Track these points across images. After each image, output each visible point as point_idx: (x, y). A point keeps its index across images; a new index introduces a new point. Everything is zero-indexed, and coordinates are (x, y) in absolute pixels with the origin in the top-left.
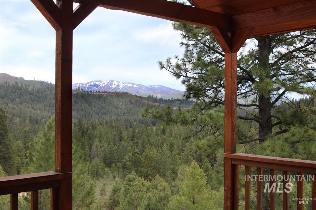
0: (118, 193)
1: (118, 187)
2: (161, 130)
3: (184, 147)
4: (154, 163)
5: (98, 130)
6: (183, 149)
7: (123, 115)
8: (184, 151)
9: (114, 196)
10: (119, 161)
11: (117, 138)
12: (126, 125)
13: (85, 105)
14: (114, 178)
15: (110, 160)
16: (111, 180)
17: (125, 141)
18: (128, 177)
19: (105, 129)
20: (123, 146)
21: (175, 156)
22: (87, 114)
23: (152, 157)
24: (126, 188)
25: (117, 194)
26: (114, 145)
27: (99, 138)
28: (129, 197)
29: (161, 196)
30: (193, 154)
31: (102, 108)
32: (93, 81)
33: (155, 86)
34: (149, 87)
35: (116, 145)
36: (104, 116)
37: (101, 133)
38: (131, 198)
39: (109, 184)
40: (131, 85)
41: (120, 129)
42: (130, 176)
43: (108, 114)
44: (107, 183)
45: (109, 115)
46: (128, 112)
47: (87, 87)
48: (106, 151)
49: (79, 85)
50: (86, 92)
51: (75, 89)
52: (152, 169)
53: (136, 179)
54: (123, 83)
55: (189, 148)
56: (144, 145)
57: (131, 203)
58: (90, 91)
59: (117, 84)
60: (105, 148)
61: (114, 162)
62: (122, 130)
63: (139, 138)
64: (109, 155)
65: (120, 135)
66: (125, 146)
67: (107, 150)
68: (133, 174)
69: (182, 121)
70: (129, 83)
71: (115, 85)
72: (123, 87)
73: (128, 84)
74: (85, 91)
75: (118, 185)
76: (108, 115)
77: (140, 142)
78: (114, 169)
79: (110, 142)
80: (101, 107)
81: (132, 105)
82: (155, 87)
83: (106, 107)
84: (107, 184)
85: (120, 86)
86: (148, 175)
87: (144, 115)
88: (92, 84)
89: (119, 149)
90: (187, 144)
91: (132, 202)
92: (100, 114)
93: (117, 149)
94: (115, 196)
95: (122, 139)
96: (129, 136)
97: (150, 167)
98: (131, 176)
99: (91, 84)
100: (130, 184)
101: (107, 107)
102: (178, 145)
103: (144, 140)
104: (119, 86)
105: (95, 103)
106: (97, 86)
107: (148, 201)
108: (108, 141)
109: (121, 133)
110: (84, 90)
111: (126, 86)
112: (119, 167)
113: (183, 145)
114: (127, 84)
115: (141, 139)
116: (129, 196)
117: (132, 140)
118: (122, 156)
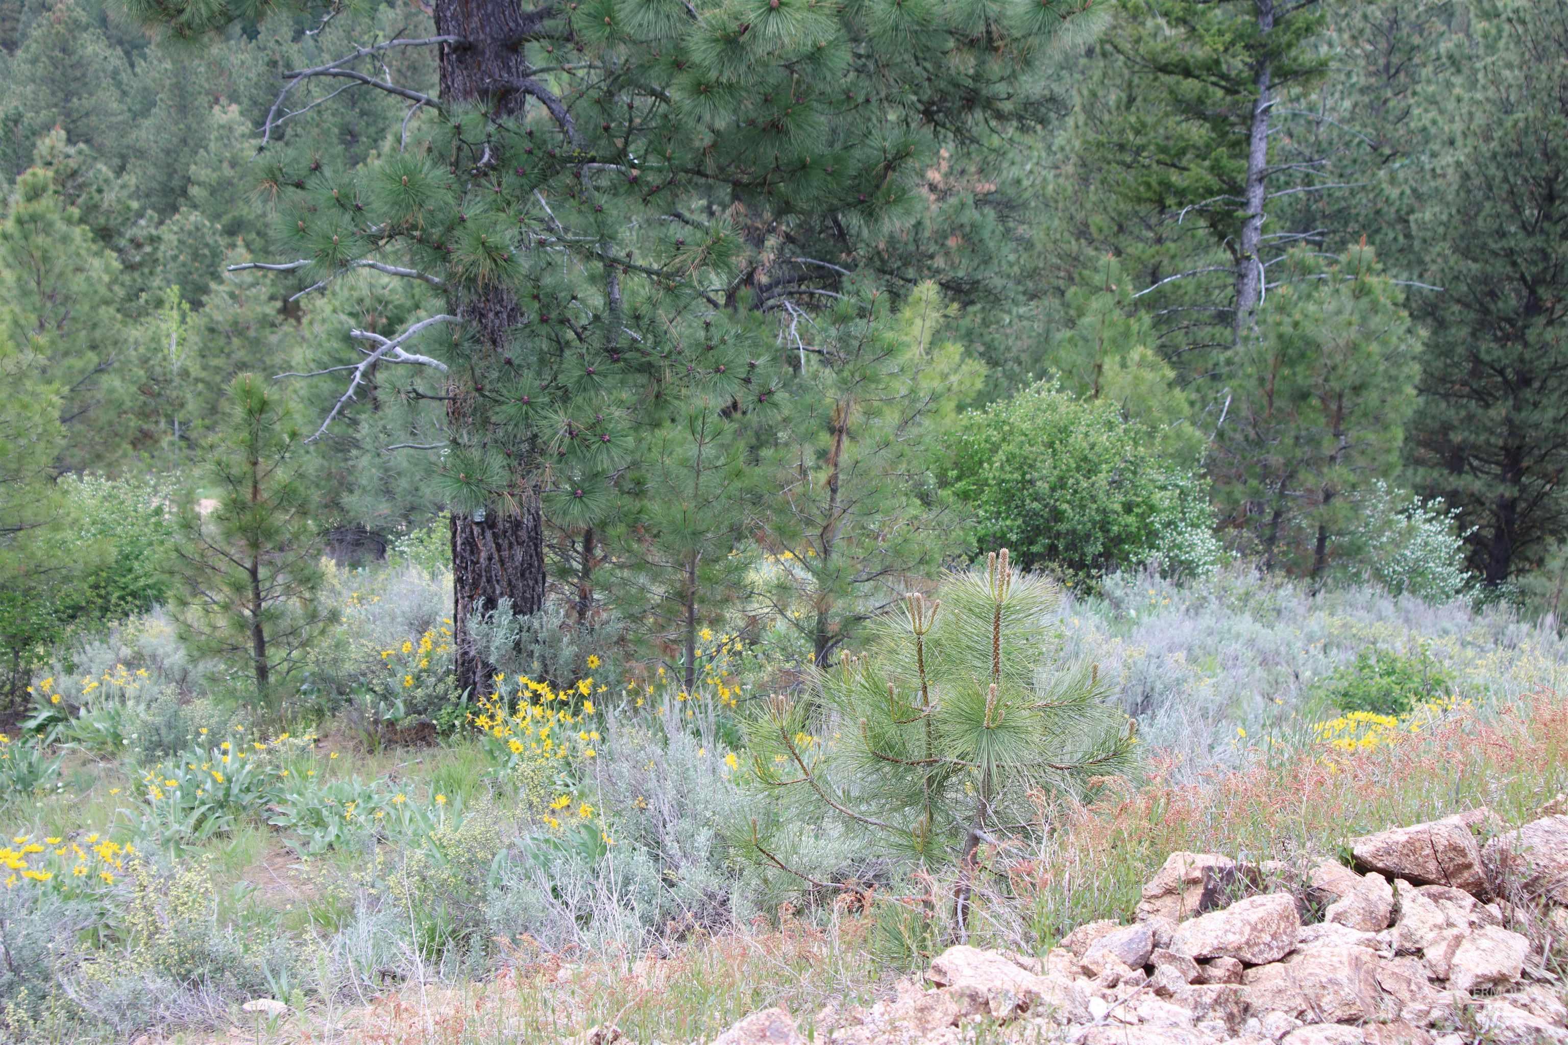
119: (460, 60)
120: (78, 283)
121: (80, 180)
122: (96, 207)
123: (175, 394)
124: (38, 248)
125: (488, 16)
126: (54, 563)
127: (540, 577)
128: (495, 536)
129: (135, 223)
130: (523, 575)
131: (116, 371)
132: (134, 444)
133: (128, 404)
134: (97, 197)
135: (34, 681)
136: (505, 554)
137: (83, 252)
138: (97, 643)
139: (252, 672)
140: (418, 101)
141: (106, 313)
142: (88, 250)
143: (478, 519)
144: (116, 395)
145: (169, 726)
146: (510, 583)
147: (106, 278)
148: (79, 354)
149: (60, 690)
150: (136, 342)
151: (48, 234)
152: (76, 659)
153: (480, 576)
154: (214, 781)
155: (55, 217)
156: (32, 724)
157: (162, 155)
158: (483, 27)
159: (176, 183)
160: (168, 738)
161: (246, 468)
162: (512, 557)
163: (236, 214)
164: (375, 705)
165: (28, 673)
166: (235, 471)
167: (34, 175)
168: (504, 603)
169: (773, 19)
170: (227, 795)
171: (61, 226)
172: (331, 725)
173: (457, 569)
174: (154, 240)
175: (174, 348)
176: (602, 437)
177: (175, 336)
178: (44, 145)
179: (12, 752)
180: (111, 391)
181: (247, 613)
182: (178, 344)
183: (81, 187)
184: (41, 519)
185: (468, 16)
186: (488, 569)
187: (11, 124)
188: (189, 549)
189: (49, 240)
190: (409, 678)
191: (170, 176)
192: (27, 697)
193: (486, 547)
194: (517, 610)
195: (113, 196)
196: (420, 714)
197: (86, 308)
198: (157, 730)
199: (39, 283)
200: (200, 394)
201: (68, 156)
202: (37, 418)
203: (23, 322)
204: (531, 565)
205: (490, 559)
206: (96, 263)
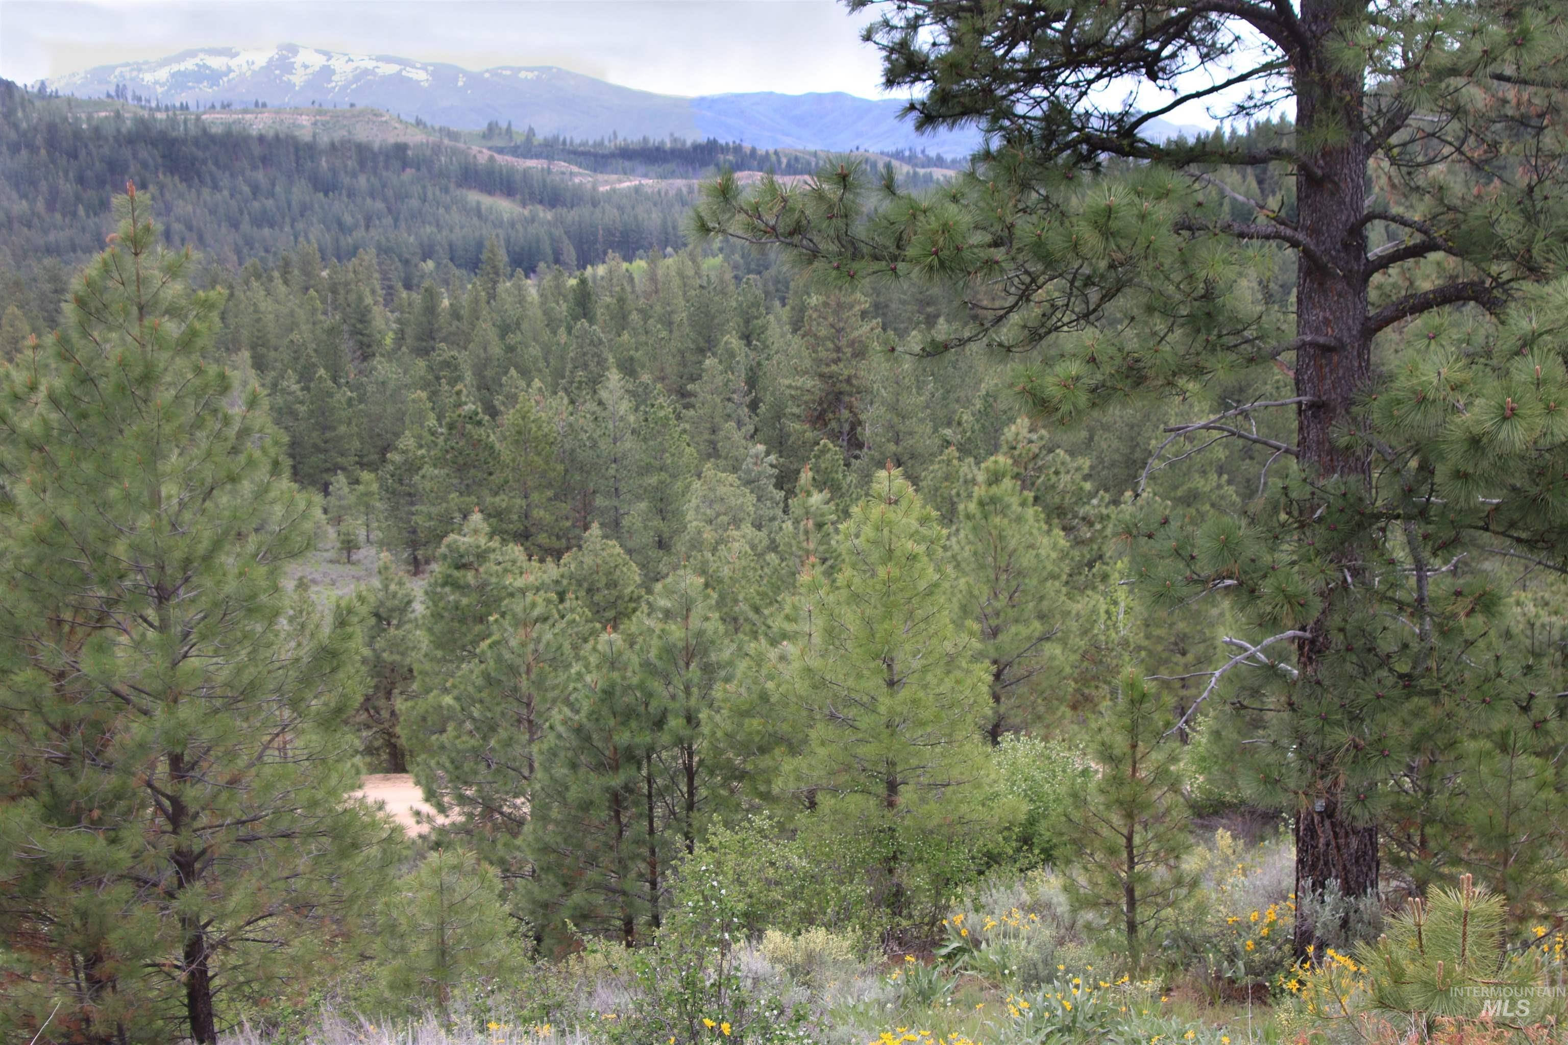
0: (398, 627)
1: (394, 595)
2: (571, 296)
3: (693, 379)
4: (560, 468)
5: (242, 306)
6: (689, 387)
7: (362, 223)
8: (693, 399)
9: (377, 646)
10: (365, 460)
11: (347, 346)
12: (385, 278)
13: (161, 176)
14: (349, 546)
15: (322, 456)
16: (331, 561)
17: (389, 356)
18: (448, 546)
19: (277, 301)
20: (383, 383)
21: (664, 426)
22: (177, 227)
23: (546, 436)
24: (441, 604)
25: (392, 631)
26: (335, 380)
27: (253, 347)
28: (489, 653)
29: (675, 645)
30: (740, 411)
31: (254, 194)
32: (192, 54)
33: (520, 69)
34: (487, 75)
35: (343, 381)
36: (266, 231)
37: (259, 320)
38: (499, 659)
39: (328, 580)
40: (390, 69)
41: (360, 299)
42: (462, 539)
43: (287, 220)
44: (317, 576)
45: (292, 226)
46: (389, 210)
47: (162, 85)
48: (294, 414)
49: (117, 72)
50: (158, 109)
51: (103, 97)
52: (550, 499)
53: (492, 556)
54: (350, 60)
55: (719, 380)
56: (489, 373)
57: (499, 682)
58: (178, 104)
59: (318, 61)
60: (290, 398)
61: (344, 469)
62: (369, 300)
63: (461, 340)
64: (315, 434)
65: (359, 326)
66: (392, 385)
67: (302, 409)
68: (476, 532)
69: (936, 253)
70: (378, 59)
71: (309, 71)
72: (350, 76)
73: (374, 63)
74: (154, 104)
75: (393, 587)
76: (287, 228)
77: (465, 359)
78: (344, 502)
79: (314, 365)
80: (246, 189)
81: (408, 170)
82: (522, 75)
83: (274, 185)
84: (314, 581)
85: (333, 72)
86: (533, 530)
87: (711, 225)
88: (189, 65)
89: (360, 402)
90: (707, 362)
91: (504, 678)
92: (246, 227)
93: (350, 399)
94: (380, 643)
95: (369, 346)
96: (410, 331)
97: (539, 488)
98: (466, 539)
99: (182, 67)
100: (462, 582)
101: (278, 189)
102: (662, 370)
103: (485, 349)
104: (327, 72)
105: (214, 168)
106: (214, 77)
107: (604, 670)
108: (302, 361)
109: (363, 316)
110: (149, 101)
111: (366, 72)
112: (369, 494)
113: (685, 366)
114: (370, 65)
115: (470, 346)
116: (490, 647)
117: (424, 352)
118: (379, 435)
119: (1314, 416)
120: (1027, 560)
121: (1040, 463)
122: (1053, 487)
123: (1115, 662)
124: (995, 527)
125: (1340, 379)
126: (975, 816)
127: (1374, 865)
128: (1333, 825)
129: (1088, 503)
130: (1357, 861)
131: (1060, 639)
132: (1074, 707)
133: (1068, 670)
134: (1054, 479)
135: (949, 915)
136: (1342, 841)
137: (1035, 531)
138: (1002, 889)
139: (1123, 926)
140: (1278, 449)
141: (1051, 586)
142: (1039, 529)
143: (1318, 809)
144: (1057, 663)
145: (1045, 962)
146: (1345, 867)
147: (1054, 555)
148: (1027, 622)
149: (968, 925)
150: (1078, 615)
151: (1005, 516)
152: (983, 900)
153: (1318, 859)
154: (1064, 1009)
155: (1014, 501)
156: (944, 951)
157: (1126, 429)
158: (1334, 388)
159: (1138, 455)
160: (1043, 973)
161: (1127, 750)
162: (1347, 845)
163: (1193, 486)
164: (1219, 963)
165: (947, 907)
166: (1117, 752)
167: (996, 462)
168: (1333, 883)
169: (1506, 427)
170: (1074, 1021)
171: (1016, 508)
172: (1181, 978)
173: (1299, 851)
174: (1103, 518)
175: (1121, 616)
176: (1382, 752)
177: (1123, 604)
178: (1010, 432)
179: (917, 970)
180: (1052, 658)
181: (1123, 875)
182: (1126, 612)
183: (1040, 469)
184: (965, 778)
185: (1322, 379)
186: (1326, 853)
187: (991, 400)
188: (1076, 815)
189: (1006, 521)
190: (1249, 942)
191: (1133, 448)
192: (943, 930)
193: (1324, 836)
194: (1348, 890)
195: (1068, 478)
196: (1257, 975)
197: (1035, 582)
198: (1035, 965)
199: (995, 559)
200: (1142, 661)
201: (1031, 442)
202: (967, 692)
203: (976, 592)
204: (1365, 853)
205: (1328, 844)
206: (1045, 541)
